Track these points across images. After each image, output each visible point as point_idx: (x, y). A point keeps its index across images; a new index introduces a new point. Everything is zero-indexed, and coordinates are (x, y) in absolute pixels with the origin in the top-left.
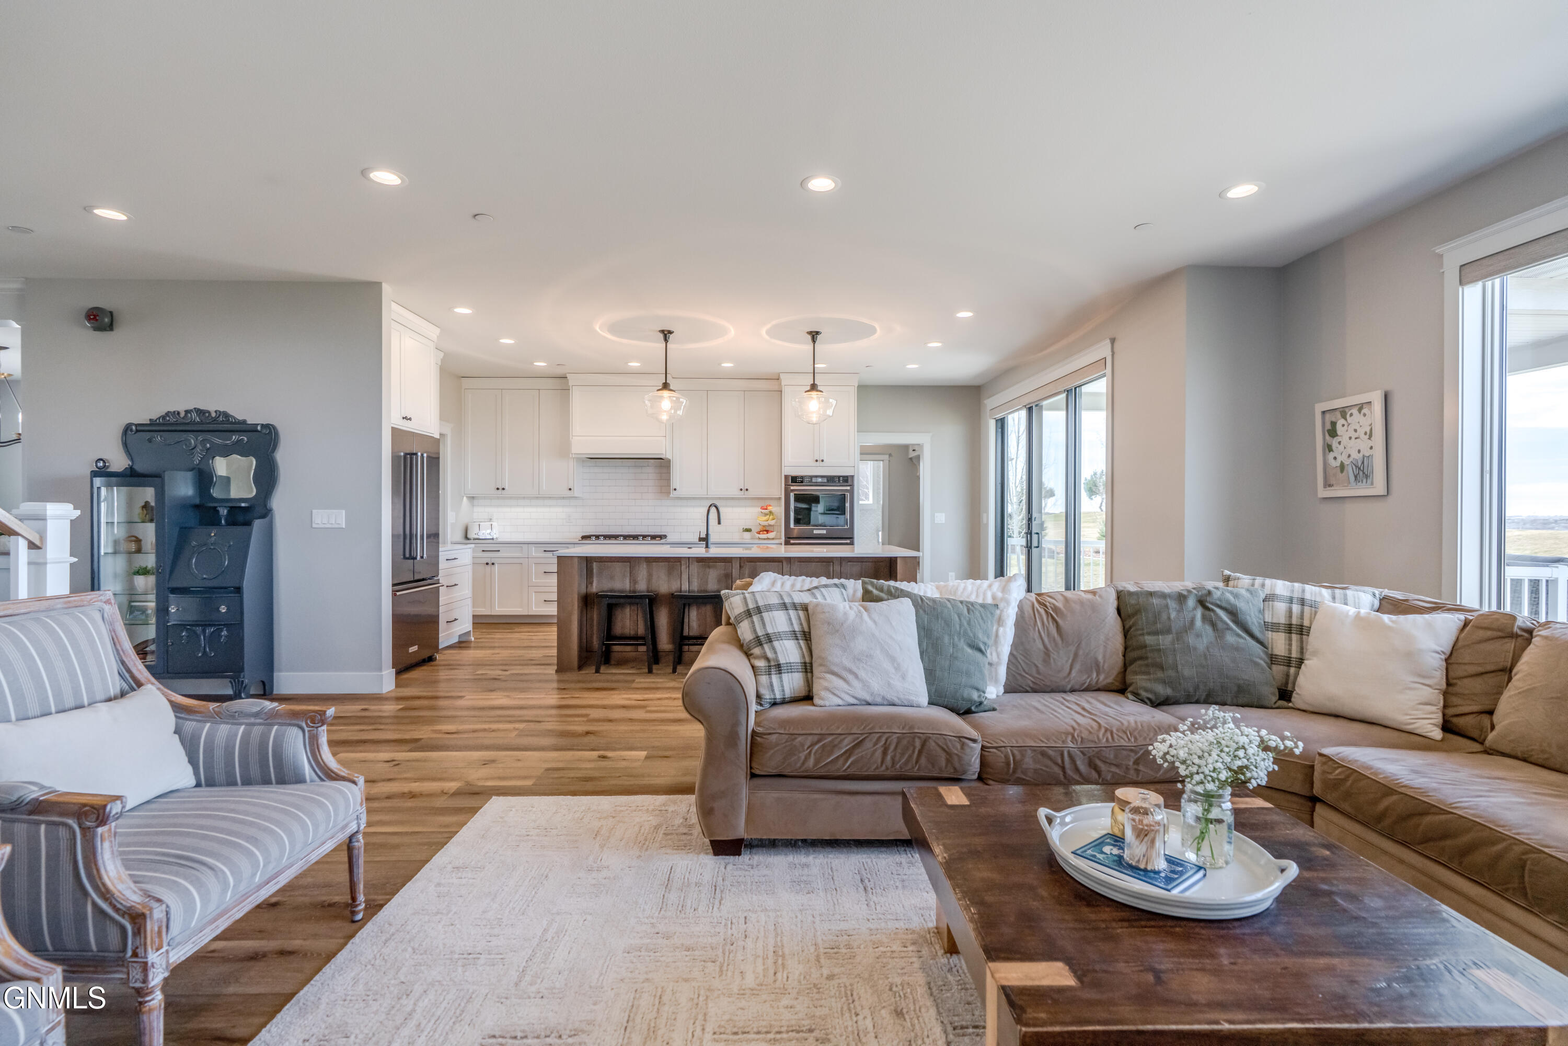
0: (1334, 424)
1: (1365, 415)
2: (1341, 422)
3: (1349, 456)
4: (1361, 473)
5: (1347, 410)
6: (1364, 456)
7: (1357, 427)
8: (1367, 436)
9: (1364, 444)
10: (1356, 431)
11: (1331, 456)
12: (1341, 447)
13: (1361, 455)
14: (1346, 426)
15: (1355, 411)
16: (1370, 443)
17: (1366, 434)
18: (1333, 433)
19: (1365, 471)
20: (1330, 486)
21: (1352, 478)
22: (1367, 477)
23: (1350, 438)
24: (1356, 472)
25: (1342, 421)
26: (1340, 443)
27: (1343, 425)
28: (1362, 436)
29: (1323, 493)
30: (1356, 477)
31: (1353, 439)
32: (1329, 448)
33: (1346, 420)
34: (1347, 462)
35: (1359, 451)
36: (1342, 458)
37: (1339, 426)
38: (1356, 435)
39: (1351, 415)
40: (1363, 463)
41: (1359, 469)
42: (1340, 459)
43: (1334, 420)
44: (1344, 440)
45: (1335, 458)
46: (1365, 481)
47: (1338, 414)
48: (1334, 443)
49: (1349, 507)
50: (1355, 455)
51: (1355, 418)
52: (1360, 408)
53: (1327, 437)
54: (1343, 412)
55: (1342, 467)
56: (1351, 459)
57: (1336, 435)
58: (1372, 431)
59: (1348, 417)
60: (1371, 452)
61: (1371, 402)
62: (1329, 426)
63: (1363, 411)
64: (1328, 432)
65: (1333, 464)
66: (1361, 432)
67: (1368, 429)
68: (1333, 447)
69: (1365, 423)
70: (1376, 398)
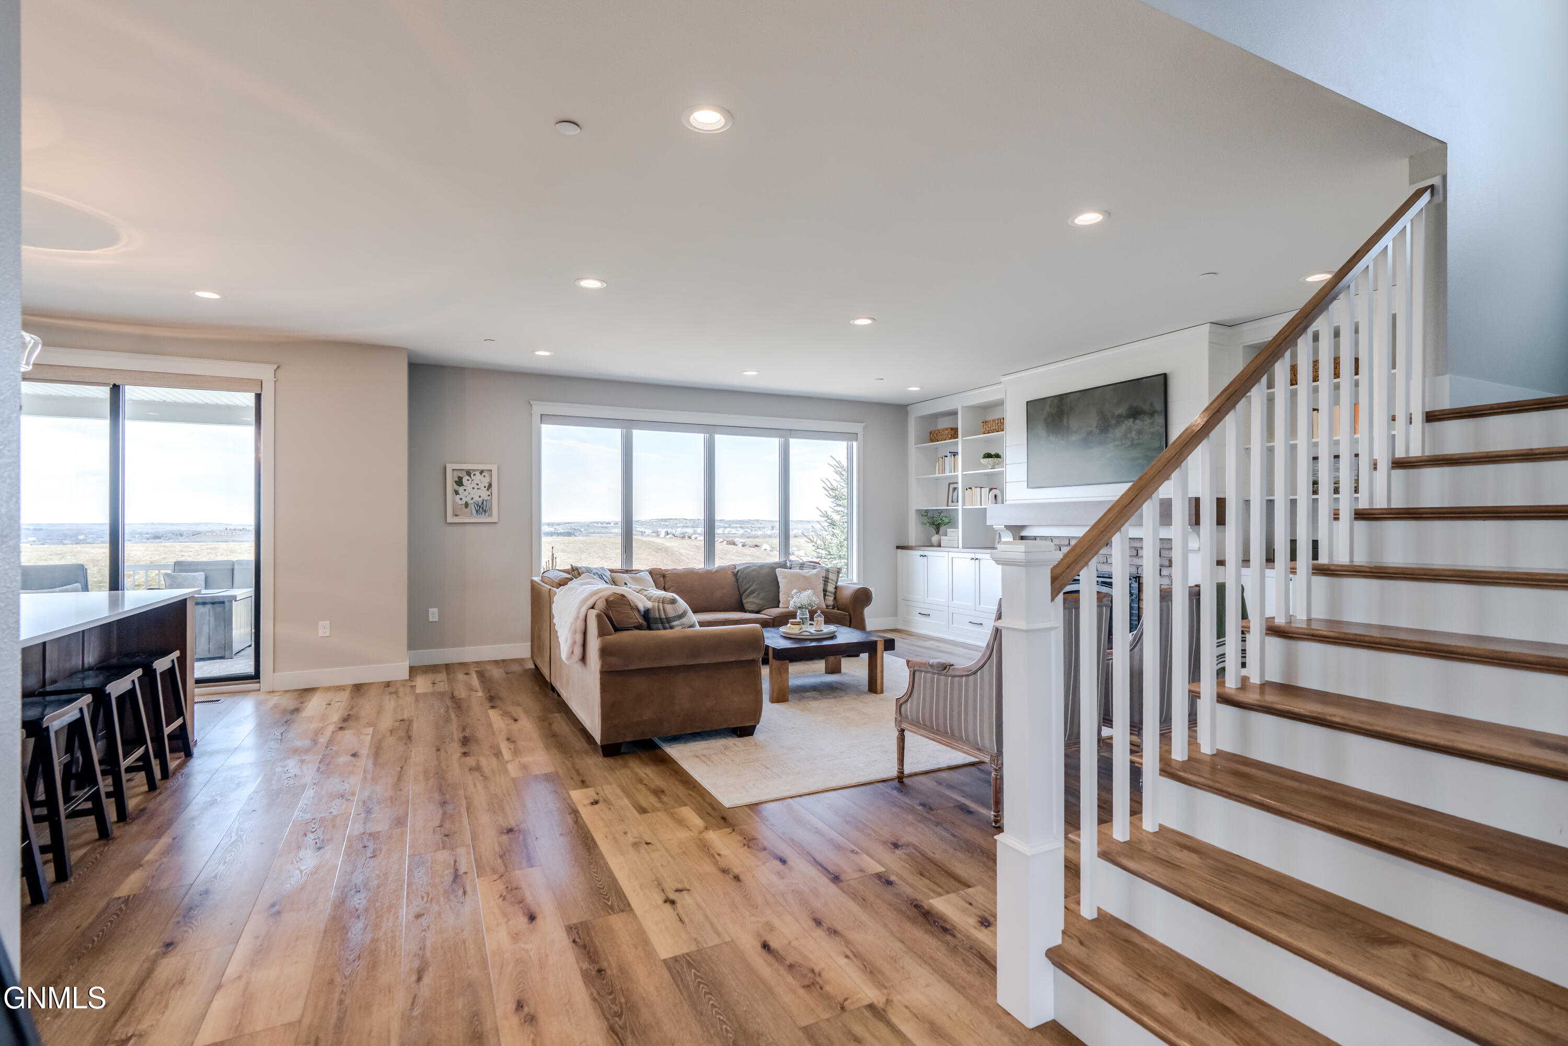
0: (460, 479)
1: (484, 476)
2: (465, 478)
3: (472, 499)
4: (481, 509)
5: (471, 472)
6: (483, 500)
8: (486, 489)
9: (484, 494)
10: (478, 484)
11: (458, 497)
12: (466, 493)
13: (481, 499)
14: (470, 481)
15: (478, 473)
16: (489, 493)
17: (485, 487)
18: (459, 482)
19: (484, 508)
20: (456, 515)
21: (474, 512)
22: (485, 511)
23: (473, 488)
24: (477, 508)
25: (468, 478)
26: (465, 490)
27: (468, 480)
28: (482, 488)
29: (450, 519)
30: (477, 511)
31: (475, 489)
32: (457, 493)
33: (470, 477)
34: (470, 502)
35: (480, 497)
36: (468, 500)
37: (465, 480)
38: (478, 487)
40: (483, 503)
41: (480, 507)
42: (464, 500)
43: (460, 475)
44: (469, 489)
45: (461, 499)
46: (484, 514)
47: (464, 473)
48: (461, 490)
49: (469, 529)
50: (476, 498)
51: (478, 477)
52: (482, 472)
53: (454, 484)
54: (469, 473)
55: (467, 505)
56: (474, 501)
57: (463, 485)
58: (490, 486)
59: (472, 475)
60: (489, 498)
61: (491, 470)
62: (457, 480)
63: (483, 474)
64: (456, 482)
65: (460, 502)
66: (481, 486)
67: (487, 485)
68: (460, 492)
69: (485, 481)
70: (494, 468)
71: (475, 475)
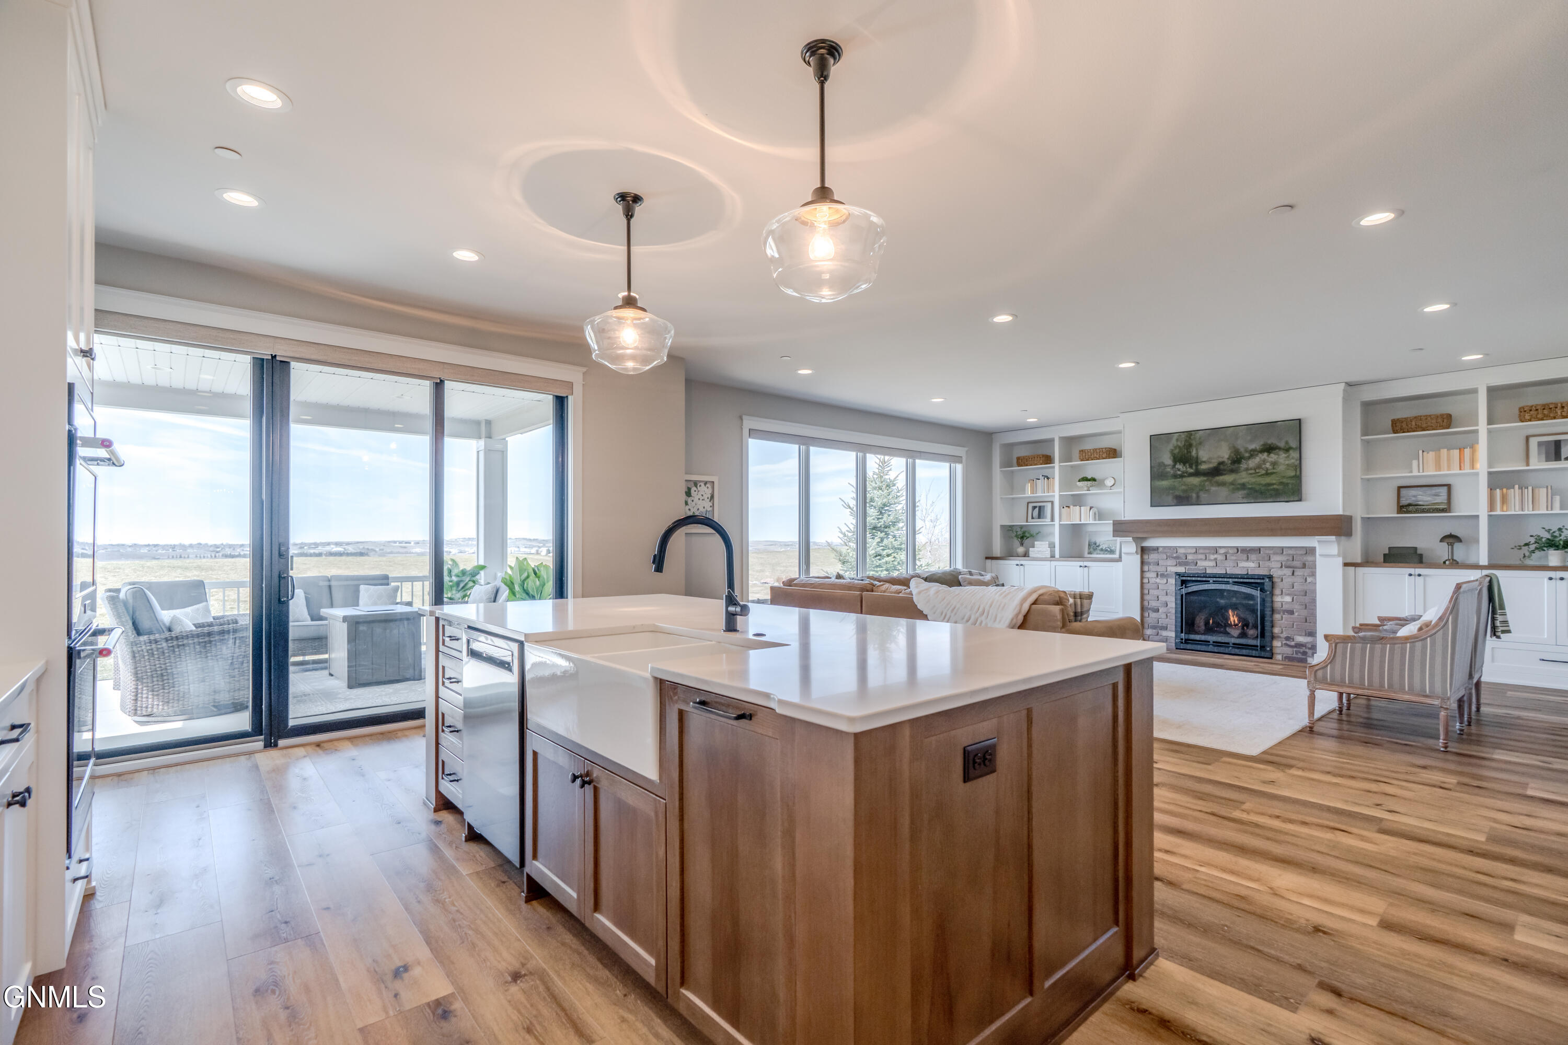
0: (689, 489)
1: (708, 488)
2: (694, 489)
3: (698, 509)
5: (698, 483)
6: (707, 511)
7: (704, 494)
8: (709, 500)
9: (708, 505)
10: (702, 495)
11: (687, 507)
12: (693, 504)
13: (705, 510)
14: (697, 492)
15: (702, 484)
16: (711, 504)
17: (708, 498)
18: (688, 493)
23: (699, 499)
25: (695, 488)
26: (693, 501)
27: (695, 491)
28: (706, 499)
31: (701, 499)
32: (686, 503)
33: (696, 487)
34: (696, 512)
35: (704, 508)
36: (695, 510)
37: (692, 491)
38: (703, 498)
39: (700, 486)
40: (706, 514)
42: (692, 510)
43: (689, 486)
44: (696, 500)
45: (689, 510)
47: (692, 484)
48: (689, 500)
49: (695, 539)
50: (701, 509)
51: (703, 488)
52: (706, 483)
54: (696, 484)
56: (699, 511)
57: (691, 496)
58: (712, 497)
59: (698, 486)
60: (711, 509)
61: (713, 482)
62: (687, 490)
63: (707, 485)
64: (686, 492)
65: (689, 513)
66: (705, 497)
67: (709, 496)
68: (689, 503)
69: (709, 492)
70: (715, 479)
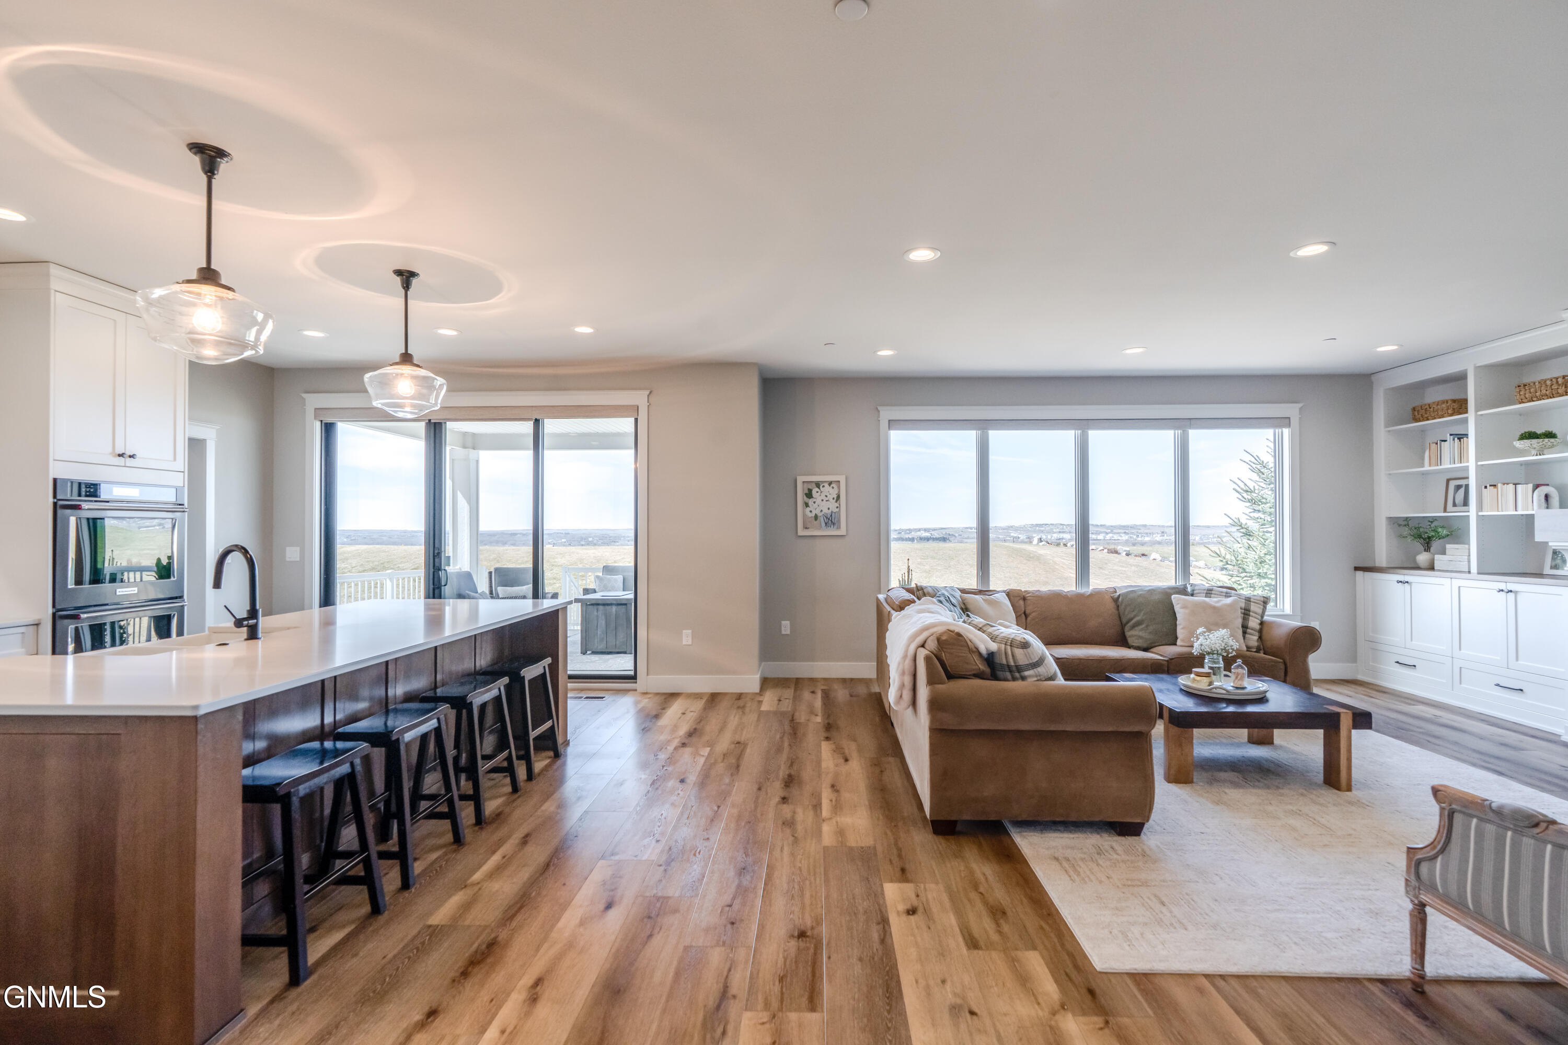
0: (810, 491)
1: (833, 488)
2: (815, 490)
3: (822, 511)
4: (830, 522)
5: (820, 483)
6: (832, 512)
7: (828, 494)
8: (835, 500)
9: (833, 506)
10: (826, 496)
11: (808, 509)
12: (815, 505)
13: (830, 511)
14: (819, 493)
15: (826, 485)
16: (837, 505)
17: (833, 499)
18: (809, 495)
19: (833, 520)
20: (806, 528)
21: (823, 524)
22: (834, 524)
23: (822, 500)
24: (826, 521)
25: (817, 489)
26: (814, 502)
27: (817, 492)
28: (831, 500)
29: (801, 532)
30: (826, 524)
31: (824, 501)
32: (807, 505)
33: (819, 488)
34: (820, 514)
35: (829, 509)
36: (818, 512)
37: (814, 492)
38: (827, 499)
40: (831, 516)
41: (829, 519)
42: (814, 513)
43: (810, 487)
44: (818, 501)
45: (811, 511)
46: (832, 526)
47: (814, 485)
48: (810, 502)
49: (819, 542)
50: (825, 511)
51: (826, 489)
52: (830, 483)
53: (805, 497)
54: (818, 485)
55: (816, 517)
56: (823, 513)
57: (812, 497)
58: (838, 497)
59: (821, 487)
60: (837, 510)
61: (839, 482)
62: (807, 492)
63: (832, 486)
64: (806, 494)
65: (810, 515)
66: (830, 497)
67: (835, 496)
68: (810, 504)
69: (833, 493)
70: (842, 479)
71: (823, 486)
